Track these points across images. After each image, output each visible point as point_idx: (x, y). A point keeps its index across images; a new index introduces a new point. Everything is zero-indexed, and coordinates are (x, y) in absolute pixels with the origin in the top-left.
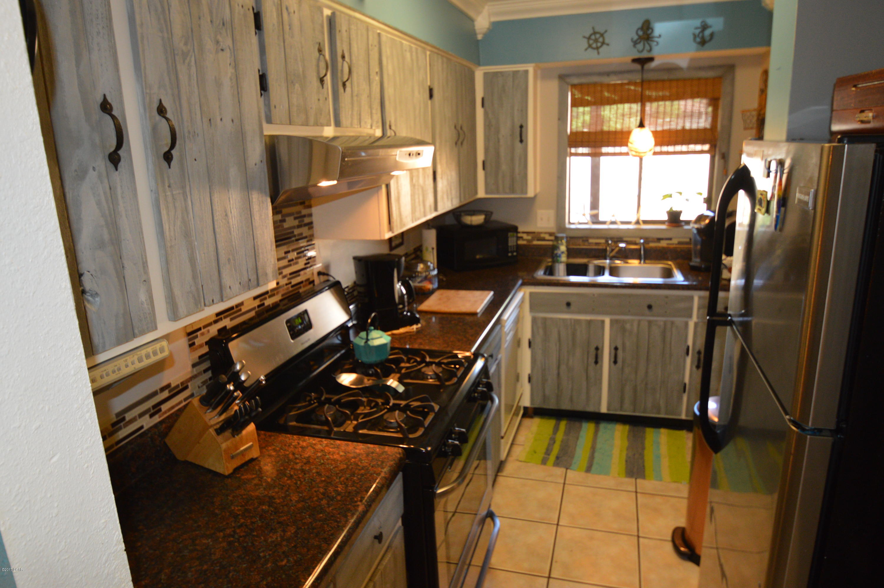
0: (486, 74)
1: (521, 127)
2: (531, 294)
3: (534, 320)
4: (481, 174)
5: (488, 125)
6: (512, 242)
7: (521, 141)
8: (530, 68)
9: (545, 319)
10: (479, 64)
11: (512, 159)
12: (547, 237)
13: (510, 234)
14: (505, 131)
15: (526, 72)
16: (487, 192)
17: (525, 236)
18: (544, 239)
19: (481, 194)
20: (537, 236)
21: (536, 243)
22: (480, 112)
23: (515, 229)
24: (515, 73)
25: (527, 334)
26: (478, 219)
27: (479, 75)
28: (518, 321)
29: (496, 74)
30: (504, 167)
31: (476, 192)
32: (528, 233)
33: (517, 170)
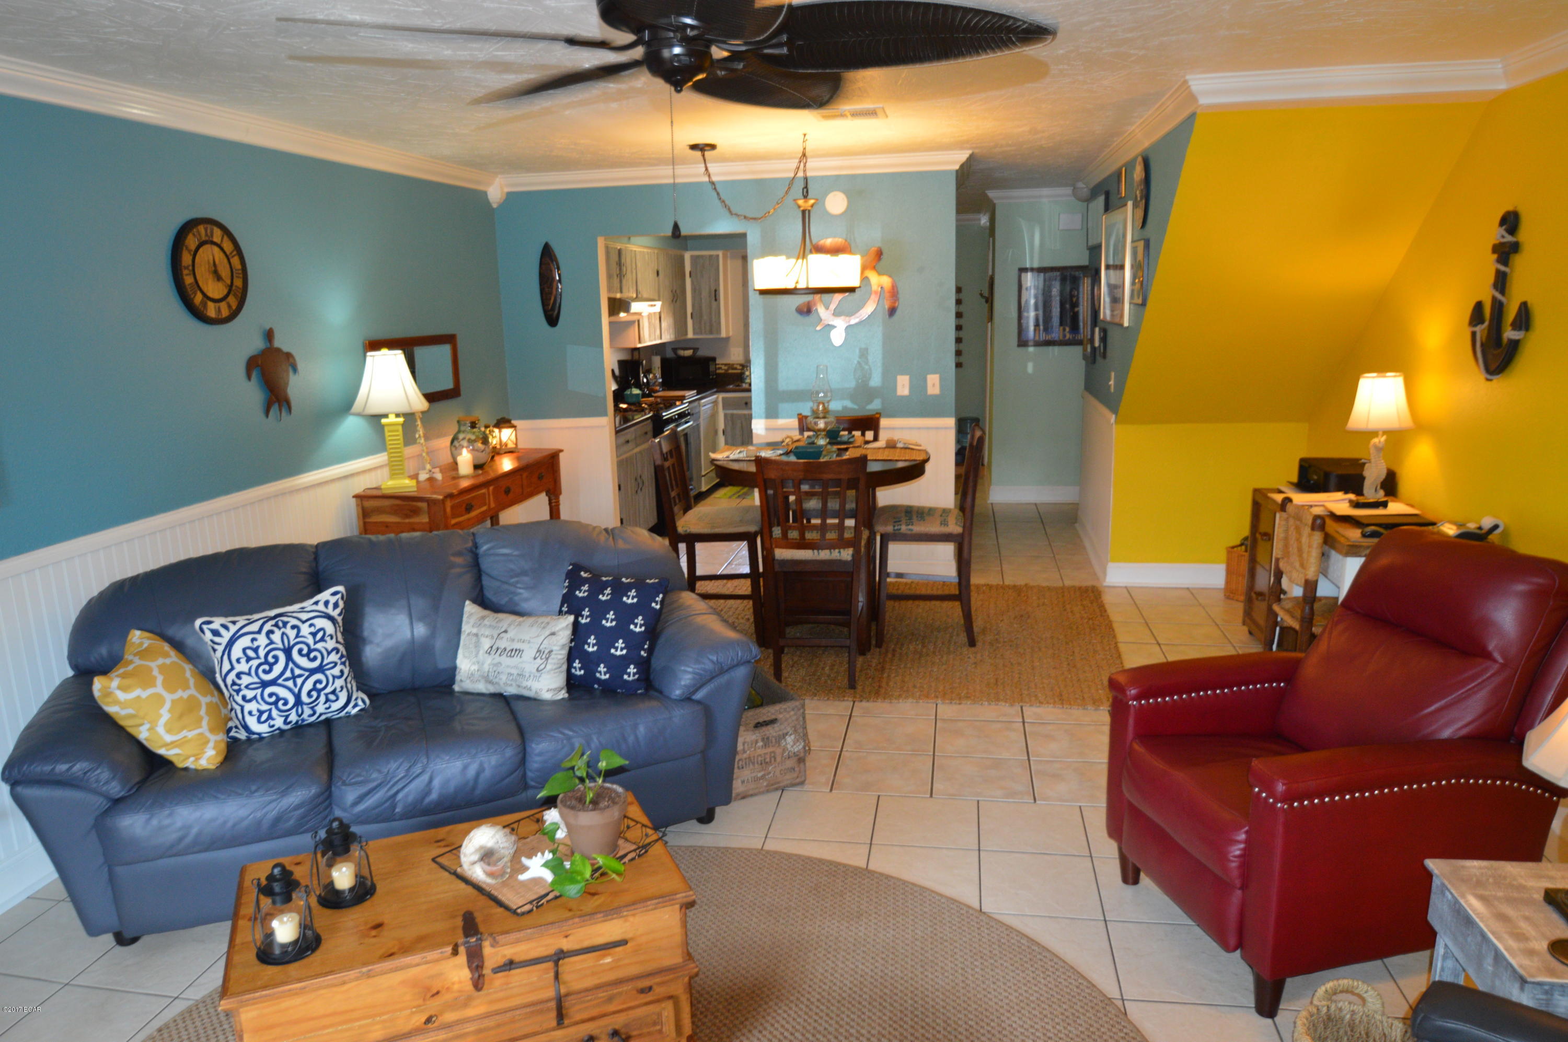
0: (692, 257)
1: (716, 291)
2: (723, 399)
3: (726, 415)
4: (690, 322)
5: (694, 290)
6: (712, 368)
7: (716, 300)
8: (720, 253)
9: (732, 415)
10: (686, 249)
11: (710, 313)
12: (739, 367)
13: (711, 363)
14: (705, 293)
15: (718, 256)
16: (694, 333)
17: (723, 367)
18: (736, 369)
19: (690, 335)
20: (731, 366)
21: (731, 371)
22: (688, 281)
23: (714, 359)
24: (711, 256)
25: (721, 425)
26: (689, 353)
27: (687, 256)
28: (713, 416)
29: (698, 257)
30: (705, 317)
31: (686, 334)
32: (725, 365)
33: (714, 319)
